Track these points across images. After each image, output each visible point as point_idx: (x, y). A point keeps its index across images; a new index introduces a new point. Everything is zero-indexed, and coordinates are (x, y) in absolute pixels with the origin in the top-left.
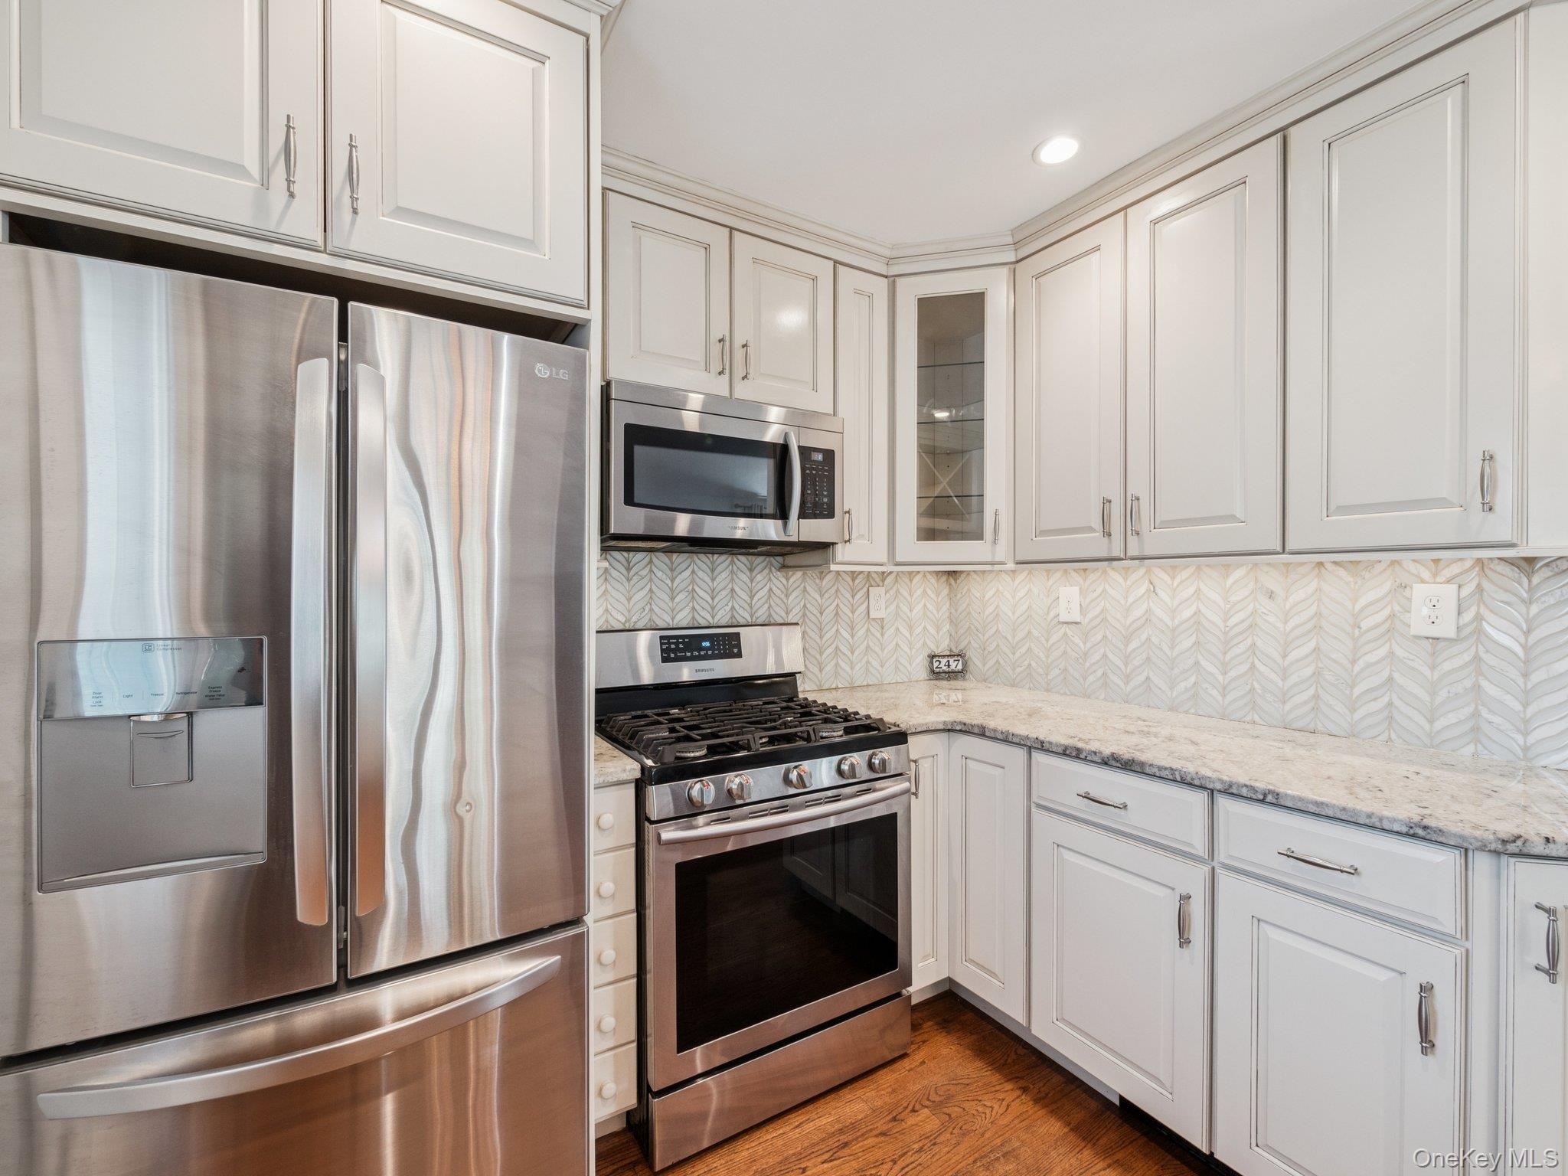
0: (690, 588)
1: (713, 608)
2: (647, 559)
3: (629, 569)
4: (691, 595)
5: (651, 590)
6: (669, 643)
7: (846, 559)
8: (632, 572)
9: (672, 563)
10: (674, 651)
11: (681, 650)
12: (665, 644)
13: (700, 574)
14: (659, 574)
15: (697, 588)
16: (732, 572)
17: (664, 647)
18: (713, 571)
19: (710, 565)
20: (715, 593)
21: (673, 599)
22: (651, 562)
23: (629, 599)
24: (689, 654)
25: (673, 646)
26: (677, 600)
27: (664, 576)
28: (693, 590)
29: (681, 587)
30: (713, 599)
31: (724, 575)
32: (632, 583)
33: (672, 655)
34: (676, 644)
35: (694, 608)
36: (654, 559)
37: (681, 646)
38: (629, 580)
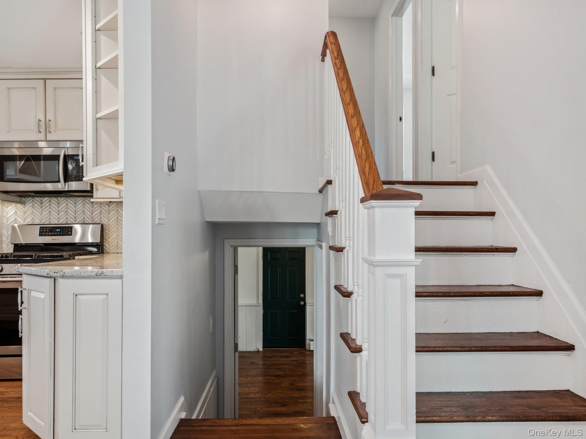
0: (66, 210)
1: (75, 218)
2: (49, 200)
3: (41, 204)
4: (66, 213)
5: (50, 211)
6: (43, 229)
7: (97, 197)
8: (43, 205)
9: (59, 201)
10: (45, 232)
11: (47, 232)
12: (41, 229)
13: (70, 205)
14: (53, 205)
15: (68, 210)
16: (84, 204)
17: (41, 231)
18: (75, 204)
19: (74, 201)
20: (77, 212)
21: (58, 214)
22: (50, 201)
23: (41, 214)
24: (50, 234)
25: (44, 231)
26: (60, 215)
27: (55, 206)
28: (67, 211)
29: (62, 210)
30: (75, 214)
31: (80, 205)
32: (43, 209)
33: (44, 234)
34: (46, 230)
35: (67, 218)
36: (51, 200)
37: (48, 230)
38: (41, 207)
